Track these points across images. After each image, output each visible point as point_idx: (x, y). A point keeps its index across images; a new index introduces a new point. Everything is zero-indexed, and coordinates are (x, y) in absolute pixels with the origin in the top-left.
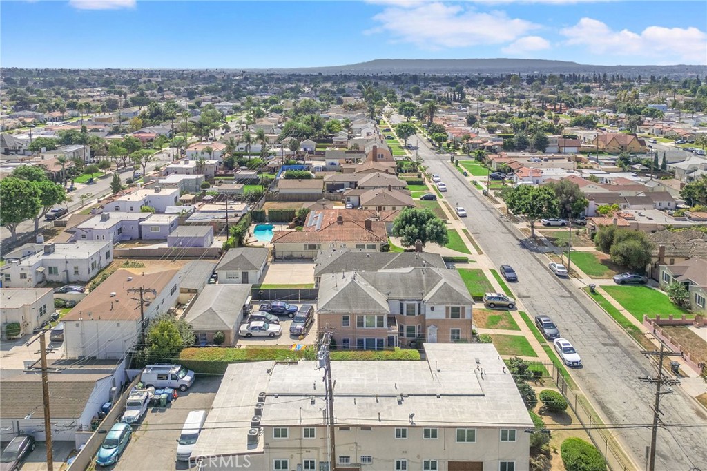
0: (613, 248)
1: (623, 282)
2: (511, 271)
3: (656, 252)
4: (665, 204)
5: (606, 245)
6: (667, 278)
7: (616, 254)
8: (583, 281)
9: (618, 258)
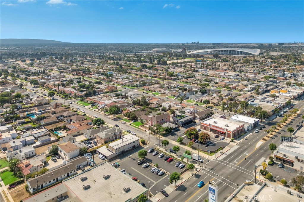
0: (131, 117)
1: (133, 122)
2: (117, 125)
3: (136, 116)
4: (130, 105)
5: (129, 117)
6: (139, 119)
7: (131, 118)
8: (128, 124)
9: (132, 118)
